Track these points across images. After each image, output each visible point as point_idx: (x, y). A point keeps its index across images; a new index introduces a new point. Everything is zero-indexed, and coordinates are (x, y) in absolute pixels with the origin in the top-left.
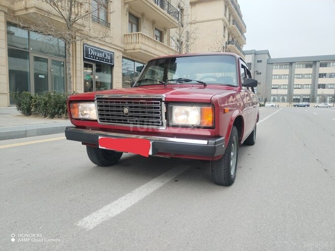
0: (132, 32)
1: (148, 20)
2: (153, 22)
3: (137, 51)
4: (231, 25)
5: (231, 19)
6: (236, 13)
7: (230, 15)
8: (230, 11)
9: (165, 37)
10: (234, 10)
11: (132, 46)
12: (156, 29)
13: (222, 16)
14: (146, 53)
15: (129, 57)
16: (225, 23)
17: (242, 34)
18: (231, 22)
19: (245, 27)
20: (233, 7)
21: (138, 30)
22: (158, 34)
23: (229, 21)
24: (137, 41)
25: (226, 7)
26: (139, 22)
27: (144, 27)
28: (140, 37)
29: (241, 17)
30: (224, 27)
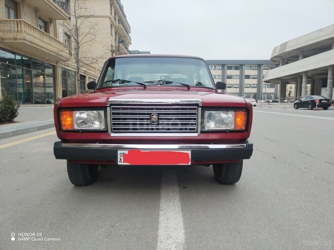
0: (9, 17)
1: (29, 6)
2: (36, 10)
3: (20, 41)
4: (117, 24)
5: (117, 18)
6: (121, 12)
7: (115, 14)
8: (115, 10)
9: (51, 28)
10: (119, 9)
11: (12, 35)
12: (40, 18)
13: (109, 14)
14: (32, 45)
15: (7, 48)
16: (112, 21)
17: (128, 34)
18: (117, 21)
19: (130, 28)
20: (117, 6)
21: (17, 16)
22: (42, 24)
23: (115, 19)
24: (19, 29)
25: (111, 5)
26: (18, 7)
27: (25, 14)
28: (23, 25)
29: (125, 17)
30: (111, 26)
